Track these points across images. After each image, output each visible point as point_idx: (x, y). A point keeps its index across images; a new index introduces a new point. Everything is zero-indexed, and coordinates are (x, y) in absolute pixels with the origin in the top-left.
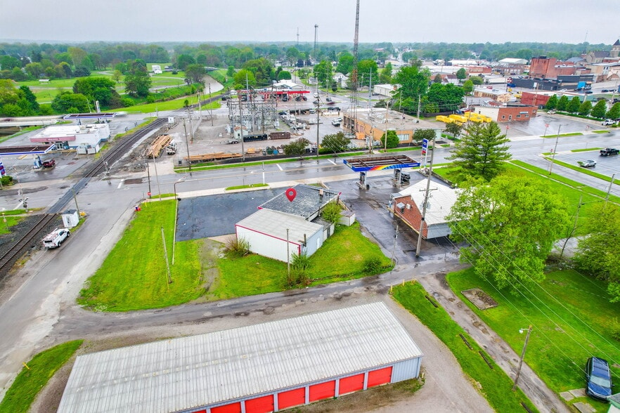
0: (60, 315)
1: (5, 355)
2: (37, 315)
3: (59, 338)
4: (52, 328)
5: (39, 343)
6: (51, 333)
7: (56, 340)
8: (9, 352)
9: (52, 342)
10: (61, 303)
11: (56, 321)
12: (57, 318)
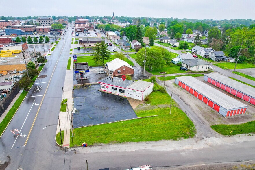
0: (203, 139)
1: (231, 144)
2: (208, 146)
3: (214, 133)
4: (211, 138)
5: (219, 137)
6: (213, 137)
7: (215, 134)
8: (229, 144)
9: (217, 134)
10: (197, 142)
11: (207, 138)
12: (205, 139)
